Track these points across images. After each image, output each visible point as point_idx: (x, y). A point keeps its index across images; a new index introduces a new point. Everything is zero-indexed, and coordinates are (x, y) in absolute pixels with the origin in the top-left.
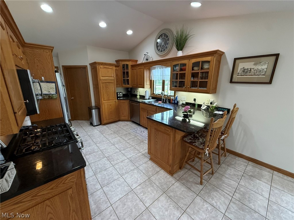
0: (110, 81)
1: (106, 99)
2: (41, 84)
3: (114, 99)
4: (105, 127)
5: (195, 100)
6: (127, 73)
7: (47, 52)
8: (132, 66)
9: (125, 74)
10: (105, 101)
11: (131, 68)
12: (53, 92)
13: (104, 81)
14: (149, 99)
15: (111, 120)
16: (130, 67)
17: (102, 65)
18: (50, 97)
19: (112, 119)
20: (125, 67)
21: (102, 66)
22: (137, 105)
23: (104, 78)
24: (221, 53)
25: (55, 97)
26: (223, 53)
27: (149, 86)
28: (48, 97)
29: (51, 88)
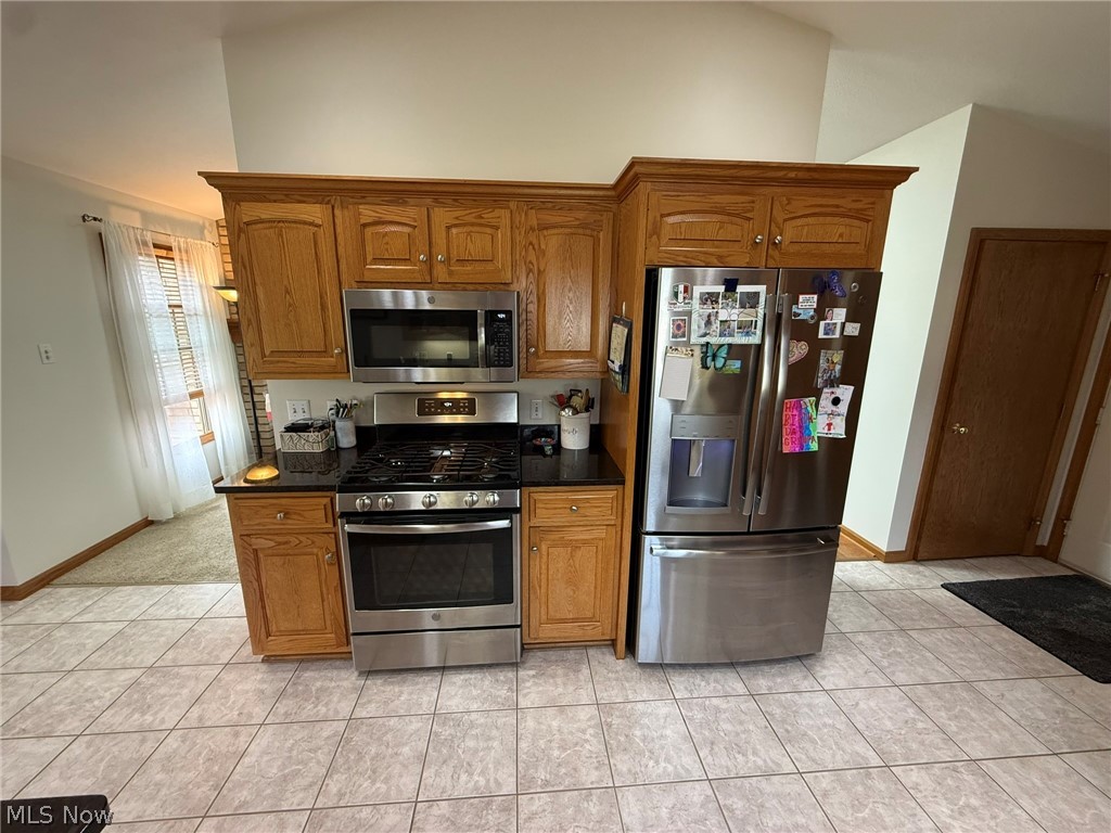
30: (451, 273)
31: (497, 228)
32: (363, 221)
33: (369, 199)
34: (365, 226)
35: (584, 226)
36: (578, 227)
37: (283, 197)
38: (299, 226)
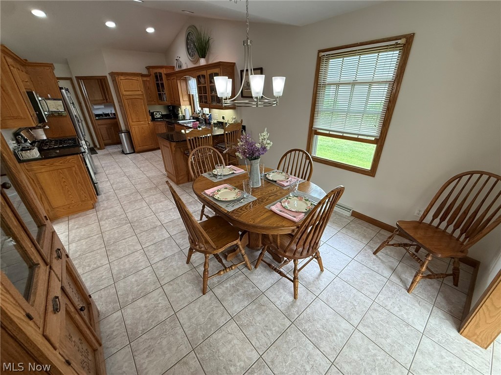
0: (137, 97)
1: (135, 119)
2: (48, 101)
3: (146, 120)
4: (138, 155)
5: (223, 118)
6: (162, 84)
7: (47, 69)
8: (167, 75)
9: (160, 87)
11: (166, 77)
12: (61, 109)
13: (128, 97)
14: (190, 119)
15: (146, 147)
16: (164, 77)
17: (122, 75)
18: (59, 115)
19: (148, 145)
20: (158, 77)
21: (122, 78)
22: (172, 126)
23: (127, 93)
24: (233, 64)
25: (64, 115)
26: (235, 63)
27: (188, 102)
28: (57, 114)
29: (59, 106)
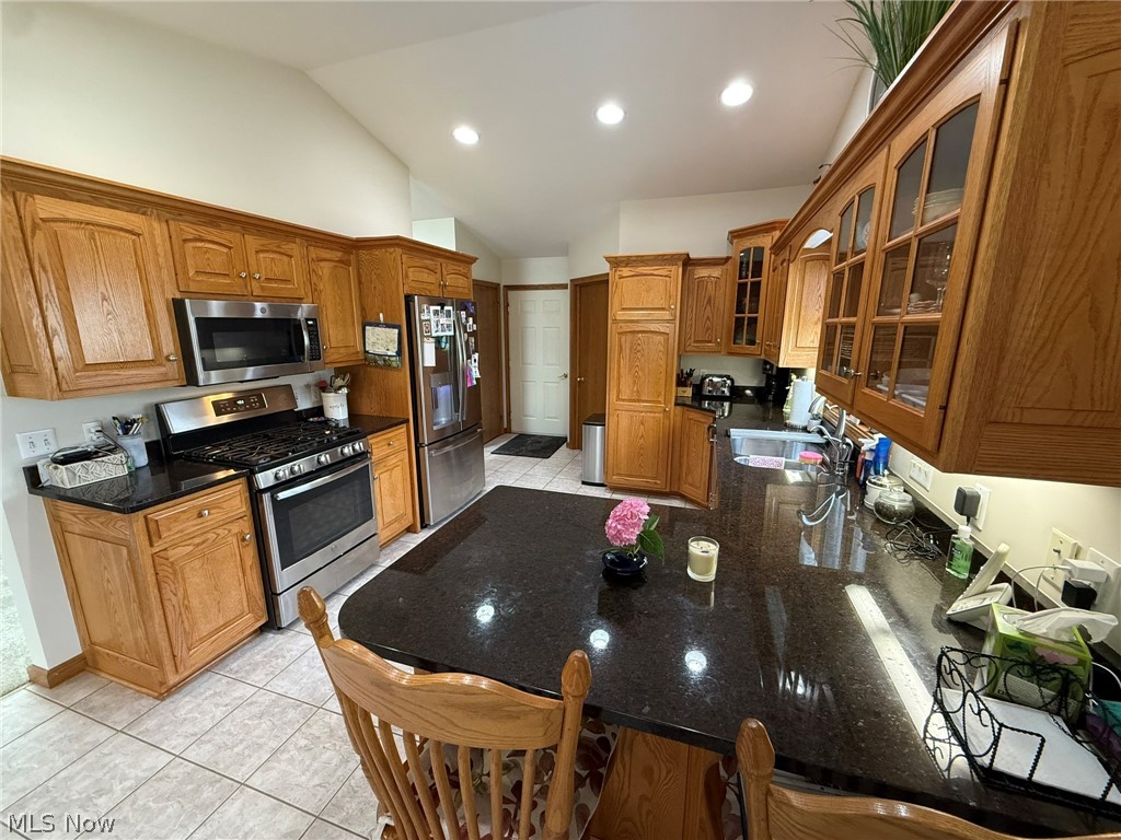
0: (652, 326)
1: (626, 393)
6: (756, 286)
8: (775, 252)
9: (746, 295)
10: (624, 400)
11: (774, 260)
12: (393, 350)
13: (626, 328)
14: (806, 428)
15: (635, 482)
16: (767, 261)
17: (627, 265)
18: (386, 363)
19: (644, 477)
20: (751, 262)
21: (626, 271)
23: (628, 315)
25: (394, 365)
28: (382, 362)
29: (392, 341)
30: (263, 288)
31: (291, 257)
32: (184, 237)
33: (186, 217)
34: (185, 241)
35: (340, 261)
36: (338, 261)
37: (90, 199)
38: (113, 231)
